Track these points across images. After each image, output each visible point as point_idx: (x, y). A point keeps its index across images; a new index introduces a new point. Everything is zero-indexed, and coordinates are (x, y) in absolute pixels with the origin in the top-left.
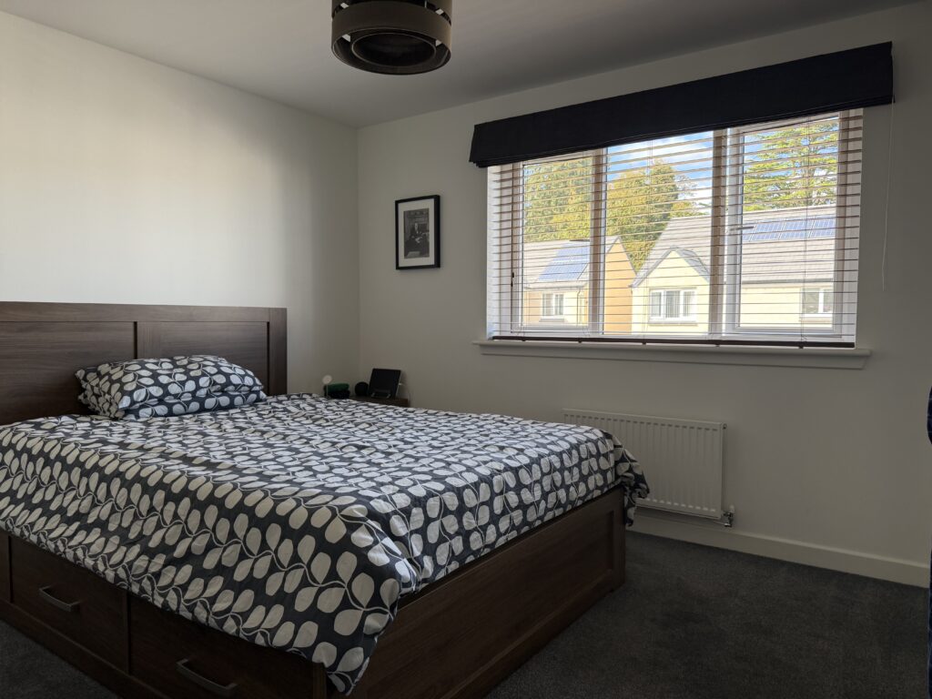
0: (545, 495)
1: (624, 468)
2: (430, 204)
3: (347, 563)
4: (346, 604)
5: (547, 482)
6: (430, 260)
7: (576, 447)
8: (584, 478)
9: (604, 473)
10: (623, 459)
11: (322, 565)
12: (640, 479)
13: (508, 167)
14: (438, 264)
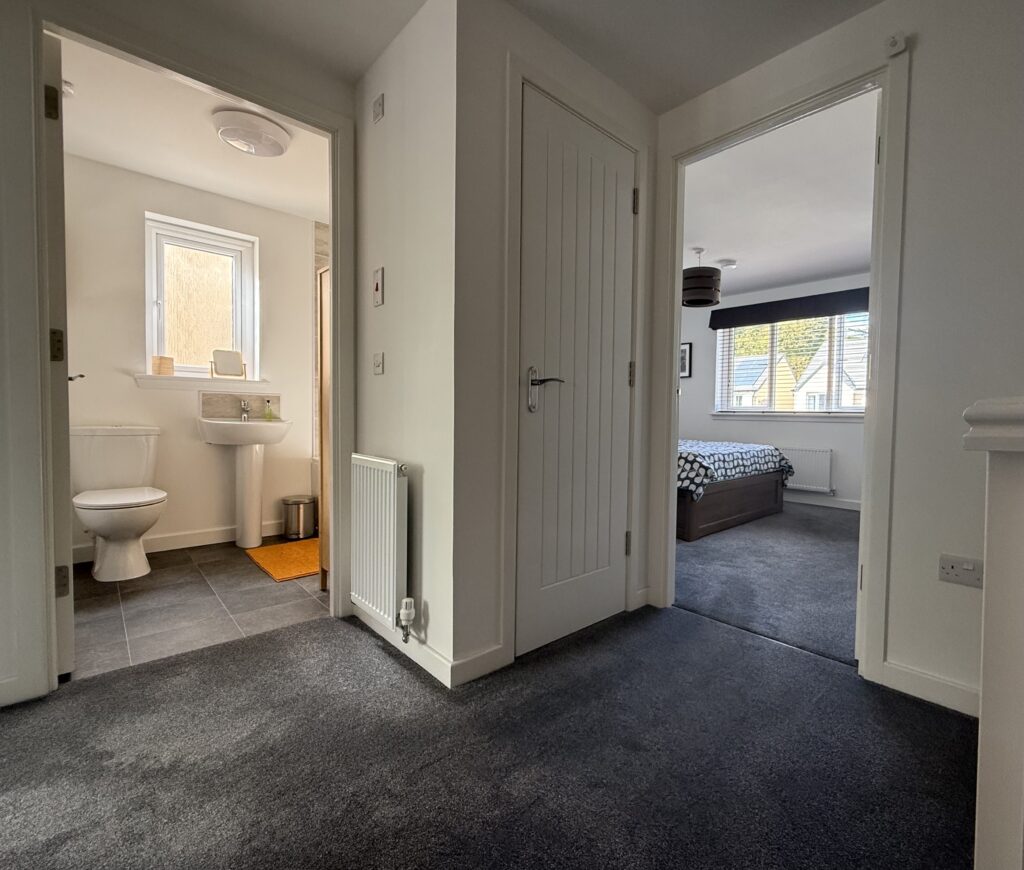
0: (752, 464)
1: (783, 463)
2: (687, 347)
3: (696, 466)
4: (697, 475)
5: (752, 460)
6: (687, 374)
7: (764, 450)
8: (767, 463)
9: (775, 463)
10: (783, 459)
11: (688, 467)
12: (790, 467)
13: (728, 330)
14: (690, 376)
